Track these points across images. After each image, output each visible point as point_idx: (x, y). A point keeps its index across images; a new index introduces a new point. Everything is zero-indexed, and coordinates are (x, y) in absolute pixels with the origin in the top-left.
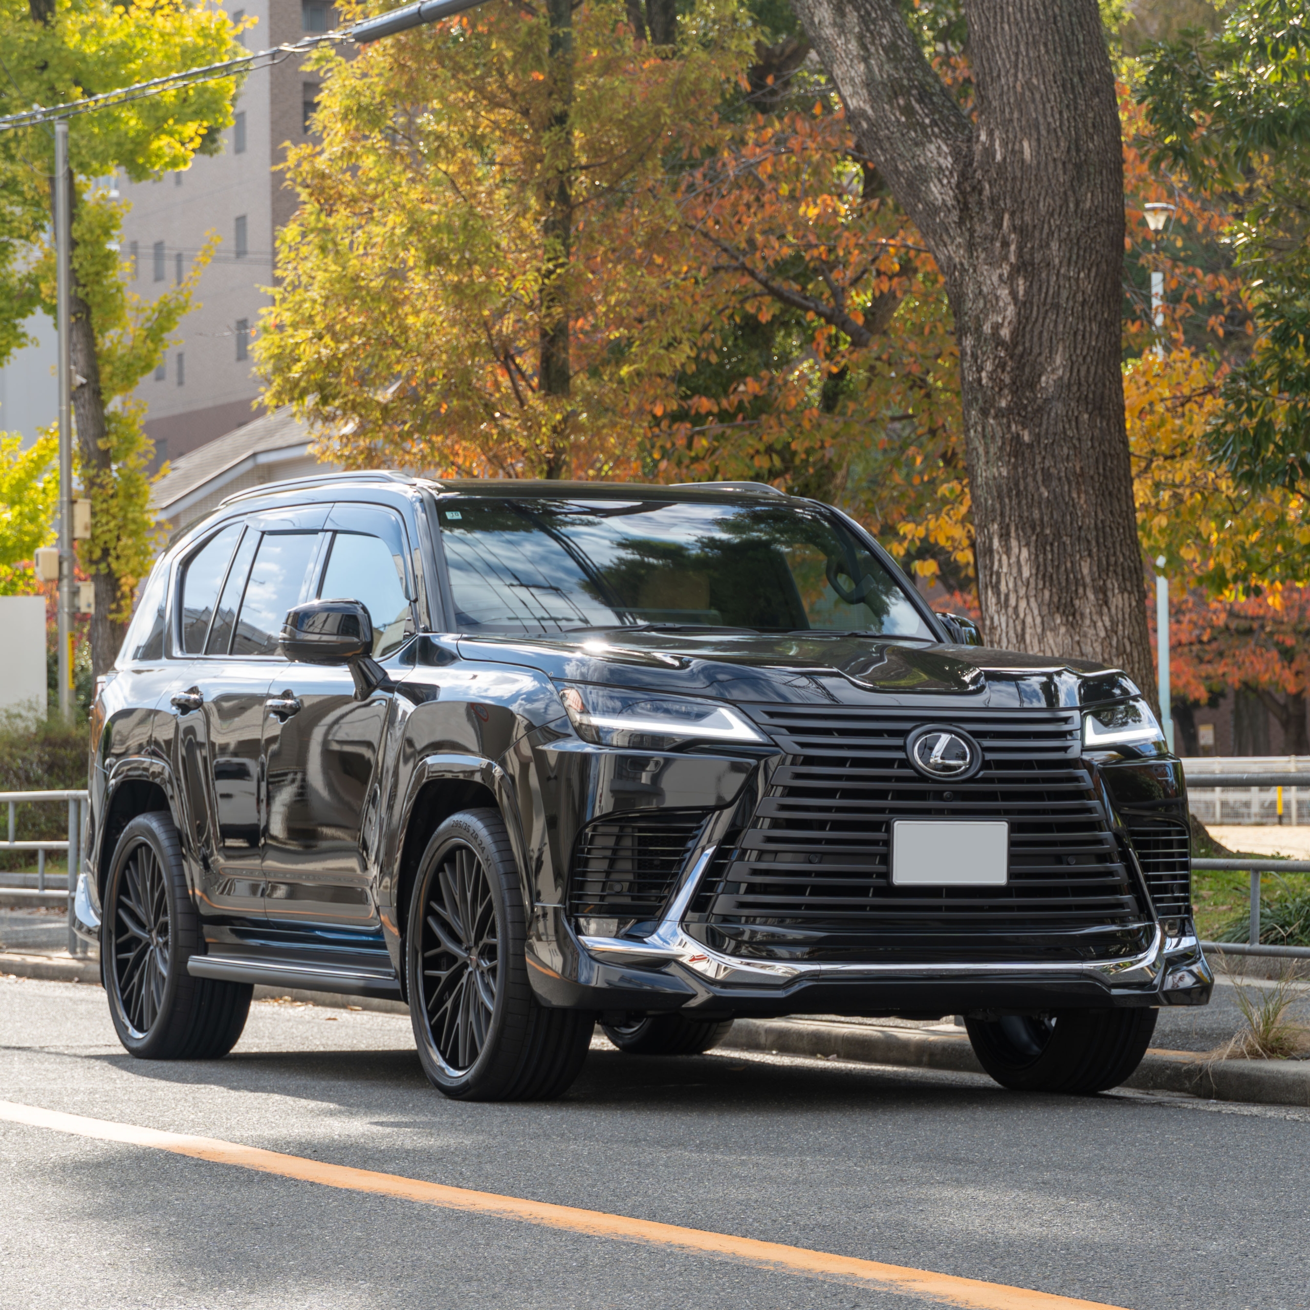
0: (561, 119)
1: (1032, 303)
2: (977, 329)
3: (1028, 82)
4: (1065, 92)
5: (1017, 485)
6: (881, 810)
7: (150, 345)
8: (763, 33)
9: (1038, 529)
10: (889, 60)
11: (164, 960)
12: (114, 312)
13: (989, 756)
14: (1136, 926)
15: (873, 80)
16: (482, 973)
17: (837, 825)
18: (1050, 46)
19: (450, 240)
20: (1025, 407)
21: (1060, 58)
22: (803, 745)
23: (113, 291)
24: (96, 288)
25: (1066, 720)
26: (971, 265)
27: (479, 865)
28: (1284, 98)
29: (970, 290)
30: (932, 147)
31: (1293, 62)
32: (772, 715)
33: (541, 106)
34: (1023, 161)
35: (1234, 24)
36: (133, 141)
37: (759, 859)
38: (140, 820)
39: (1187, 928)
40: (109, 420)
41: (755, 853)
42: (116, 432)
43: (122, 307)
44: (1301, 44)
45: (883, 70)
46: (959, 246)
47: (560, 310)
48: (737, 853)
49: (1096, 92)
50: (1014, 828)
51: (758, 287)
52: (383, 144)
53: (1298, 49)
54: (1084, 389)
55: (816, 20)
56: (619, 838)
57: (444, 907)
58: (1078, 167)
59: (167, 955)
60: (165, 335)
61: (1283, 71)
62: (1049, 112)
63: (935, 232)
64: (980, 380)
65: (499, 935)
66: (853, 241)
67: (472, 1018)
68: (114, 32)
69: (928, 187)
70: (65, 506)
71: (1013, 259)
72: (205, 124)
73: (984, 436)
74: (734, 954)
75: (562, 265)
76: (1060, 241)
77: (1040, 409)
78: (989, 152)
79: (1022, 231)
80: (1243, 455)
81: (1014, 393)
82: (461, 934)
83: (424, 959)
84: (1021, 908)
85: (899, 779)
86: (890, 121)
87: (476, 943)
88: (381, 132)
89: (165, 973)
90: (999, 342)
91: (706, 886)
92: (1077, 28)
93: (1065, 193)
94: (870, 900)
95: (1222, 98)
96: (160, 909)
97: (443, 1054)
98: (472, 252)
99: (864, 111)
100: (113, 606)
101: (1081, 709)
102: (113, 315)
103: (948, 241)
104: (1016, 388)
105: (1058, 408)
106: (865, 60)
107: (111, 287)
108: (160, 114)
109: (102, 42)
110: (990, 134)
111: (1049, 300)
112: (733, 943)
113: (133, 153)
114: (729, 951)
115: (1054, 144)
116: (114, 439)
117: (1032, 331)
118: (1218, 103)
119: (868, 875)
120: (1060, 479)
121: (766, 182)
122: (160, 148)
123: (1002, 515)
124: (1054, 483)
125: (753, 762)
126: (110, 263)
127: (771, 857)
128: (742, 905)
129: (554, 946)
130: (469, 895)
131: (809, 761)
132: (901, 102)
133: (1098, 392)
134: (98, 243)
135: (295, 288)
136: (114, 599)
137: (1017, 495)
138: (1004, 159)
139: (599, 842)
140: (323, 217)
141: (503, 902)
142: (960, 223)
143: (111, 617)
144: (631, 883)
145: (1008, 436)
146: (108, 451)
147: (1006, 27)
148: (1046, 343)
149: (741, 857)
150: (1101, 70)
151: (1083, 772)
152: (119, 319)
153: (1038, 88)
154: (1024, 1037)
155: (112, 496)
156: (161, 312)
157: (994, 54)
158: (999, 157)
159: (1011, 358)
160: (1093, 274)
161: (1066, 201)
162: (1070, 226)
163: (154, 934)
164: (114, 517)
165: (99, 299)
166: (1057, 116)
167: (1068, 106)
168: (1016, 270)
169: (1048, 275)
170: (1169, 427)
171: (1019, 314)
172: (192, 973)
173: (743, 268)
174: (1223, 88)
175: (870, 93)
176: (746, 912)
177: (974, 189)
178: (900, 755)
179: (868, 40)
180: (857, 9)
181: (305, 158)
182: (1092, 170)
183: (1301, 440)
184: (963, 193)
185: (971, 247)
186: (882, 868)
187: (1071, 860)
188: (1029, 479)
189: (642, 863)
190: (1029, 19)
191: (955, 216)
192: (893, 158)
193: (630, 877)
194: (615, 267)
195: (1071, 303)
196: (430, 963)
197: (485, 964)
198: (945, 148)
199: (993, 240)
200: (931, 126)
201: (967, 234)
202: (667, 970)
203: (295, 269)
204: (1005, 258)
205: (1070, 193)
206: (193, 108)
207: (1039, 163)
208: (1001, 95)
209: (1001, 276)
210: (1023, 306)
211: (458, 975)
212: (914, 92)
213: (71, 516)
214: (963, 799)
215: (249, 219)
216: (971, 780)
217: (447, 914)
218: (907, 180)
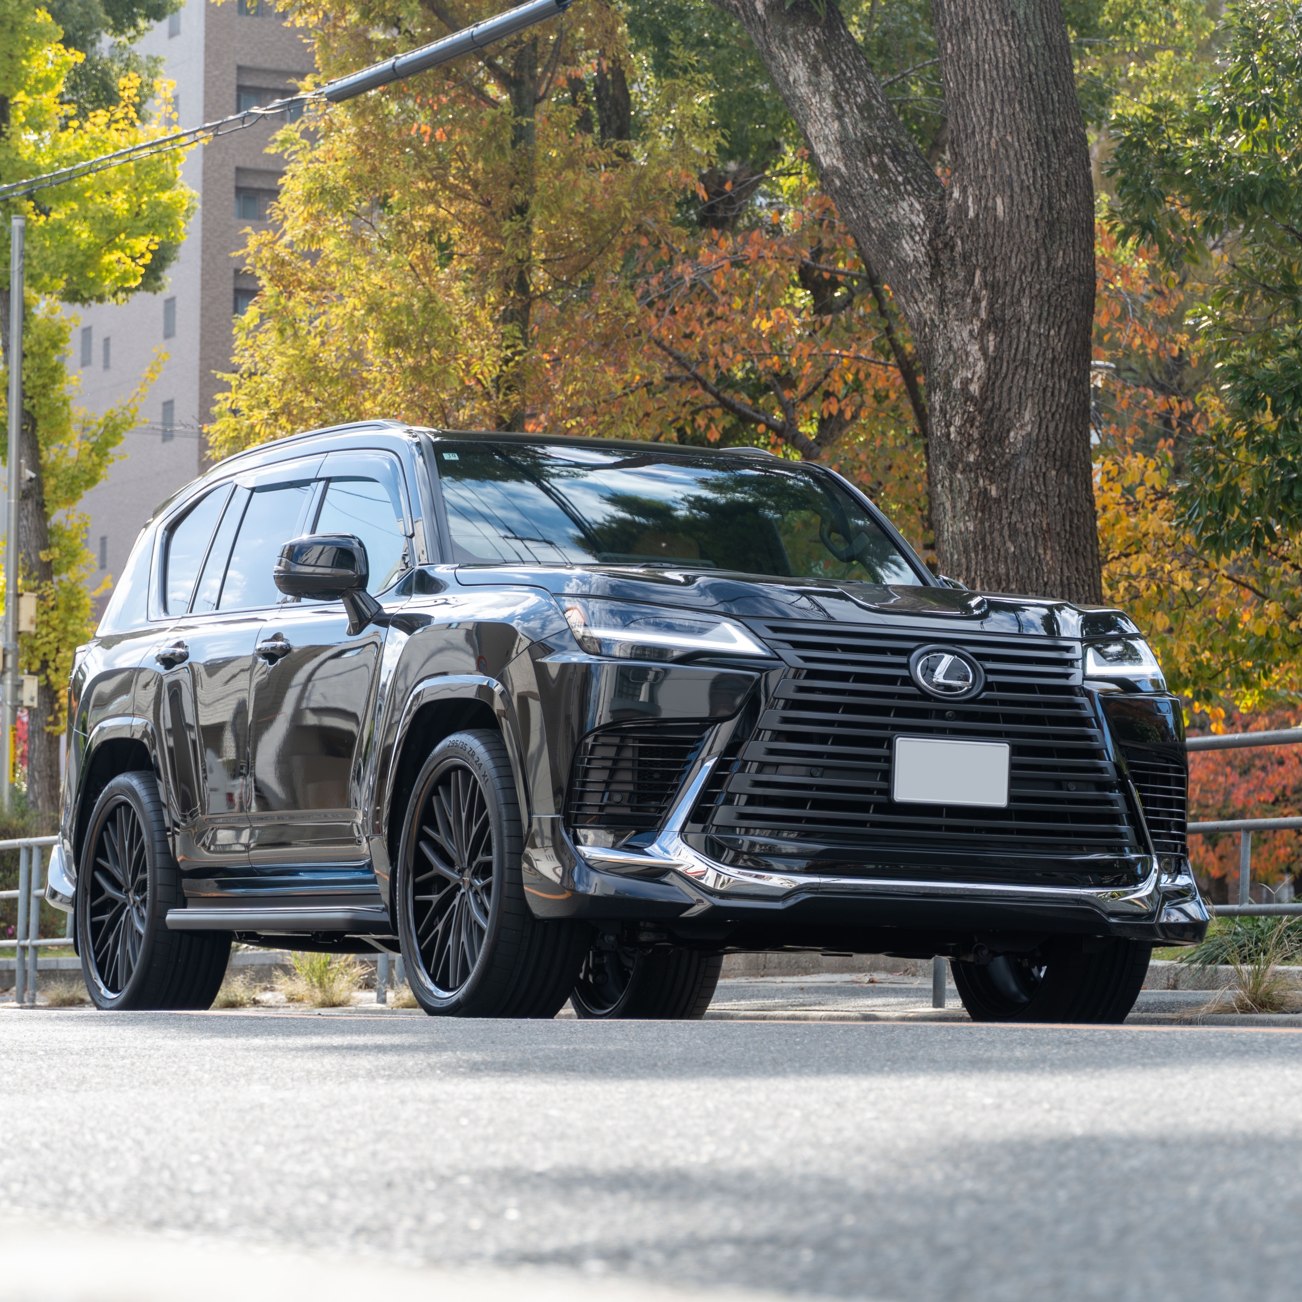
0: (522, 209)
1: (1002, 359)
2: (946, 385)
3: (1002, 139)
4: (1039, 150)
5: (983, 539)
6: (884, 727)
7: (95, 459)
8: (723, 136)
9: (1004, 584)
10: (863, 118)
11: (142, 919)
12: (60, 425)
13: (991, 678)
14: (1133, 856)
15: (847, 138)
16: (476, 893)
17: (839, 740)
18: (1025, 104)
19: (409, 324)
20: (993, 462)
21: (1034, 116)
22: (806, 659)
23: (60, 404)
24: (43, 400)
25: (1068, 649)
26: (941, 321)
27: (475, 781)
28: (1254, 167)
29: (940, 346)
30: (905, 205)
31: (1265, 132)
32: (775, 629)
33: (503, 197)
34: (996, 218)
35: (1206, 92)
36: (84, 253)
37: (759, 771)
38: (121, 779)
39: (1183, 868)
40: (51, 532)
41: (755, 765)
42: (58, 545)
43: (68, 420)
44: (1272, 114)
45: (857, 128)
46: (930, 302)
47: (517, 397)
48: (737, 766)
49: (1070, 151)
50: (1015, 751)
51: (710, 399)
52: (345, 228)
53: (1268, 118)
54: (1052, 445)
55: (791, 79)
56: (620, 748)
57: (437, 831)
58: (1050, 225)
59: (145, 912)
60: (111, 450)
61: (1254, 139)
62: (1023, 169)
63: (906, 289)
64: (948, 435)
65: (495, 850)
66: (806, 351)
67: (464, 938)
68: (68, 145)
69: (900, 244)
70: (11, 599)
71: (983, 315)
72: (157, 239)
73: (951, 491)
74: (733, 864)
75: (520, 353)
76: (1031, 298)
77: (1008, 464)
78: (962, 209)
79: (993, 287)
80: (1208, 520)
81: (982, 447)
82: (454, 856)
83: (415, 884)
84: (1020, 831)
85: (902, 696)
86: (863, 178)
87: (470, 864)
88: (342, 216)
89: (142, 931)
90: (969, 397)
91: (706, 797)
92: (1052, 87)
93: (1037, 250)
94: (871, 816)
95: (1192, 166)
96: (139, 866)
97: (432, 977)
98: (430, 336)
99: (838, 169)
100: (51, 719)
101: (1081, 641)
102: (59, 429)
103: (919, 298)
104: (985, 443)
105: (1027, 463)
106: (839, 118)
107: (57, 399)
108: (112, 226)
109: (56, 154)
110: (964, 190)
111: (1019, 356)
112: (732, 853)
113: (84, 266)
114: (728, 861)
115: (1027, 202)
116: (56, 552)
117: (1001, 386)
118: (1188, 172)
119: (868, 791)
120: (1026, 534)
121: (720, 296)
122: (110, 263)
123: (968, 569)
124: (1021, 539)
125: (756, 675)
126: (57, 375)
127: (773, 769)
128: (743, 816)
129: (551, 851)
130: (464, 815)
131: (812, 674)
132: (875, 160)
133: (1066, 450)
134: (45, 355)
135: (251, 375)
136: (52, 712)
137: (984, 549)
138: (977, 215)
139: (600, 752)
140: (283, 301)
141: (500, 816)
142: (932, 279)
143: (49, 729)
144: (631, 793)
145: (976, 490)
146: (50, 563)
147: (982, 84)
148: (1015, 399)
149: (742, 769)
150: (1075, 130)
151: (1083, 700)
152: (64, 433)
153: (1012, 145)
154: (1013, 987)
155: (53, 609)
156: (106, 426)
157: (969, 111)
158: (971, 214)
159: (980, 413)
160: (1063, 332)
161: (1038, 259)
162: (1041, 283)
163: (131, 895)
164: (54, 629)
165: (45, 411)
166: (1031, 174)
167: (1041, 164)
168: (986, 326)
169: (1018, 331)
170: (1124, 524)
171: (989, 369)
172: (170, 927)
173: (697, 378)
174: (1195, 156)
175: (843, 151)
176: (746, 823)
177: (946, 245)
178: (904, 672)
179: (842, 99)
180: (832, 69)
181: (264, 245)
182: (1064, 228)
183: (1266, 505)
184: (935, 250)
185: (942, 303)
186: (883, 785)
187: (1072, 786)
188: (996, 534)
189: (642, 773)
190: (1005, 77)
191: (926, 273)
192: (865, 216)
193: (630, 788)
194: (573, 357)
195: (1041, 360)
196: (420, 888)
197: (478, 883)
198: (917, 206)
199: (963, 296)
200: (904, 184)
201: (938, 290)
202: (666, 879)
203: (252, 356)
204: (976, 314)
205: (1042, 250)
206: (146, 221)
207: (1011, 220)
208: (975, 152)
209: (971, 332)
210: (993, 361)
211: (451, 896)
212: (888, 150)
213: (17, 609)
214: (965, 720)
215: (176, 404)
216: (973, 701)
217: (441, 838)
218: (879, 236)
